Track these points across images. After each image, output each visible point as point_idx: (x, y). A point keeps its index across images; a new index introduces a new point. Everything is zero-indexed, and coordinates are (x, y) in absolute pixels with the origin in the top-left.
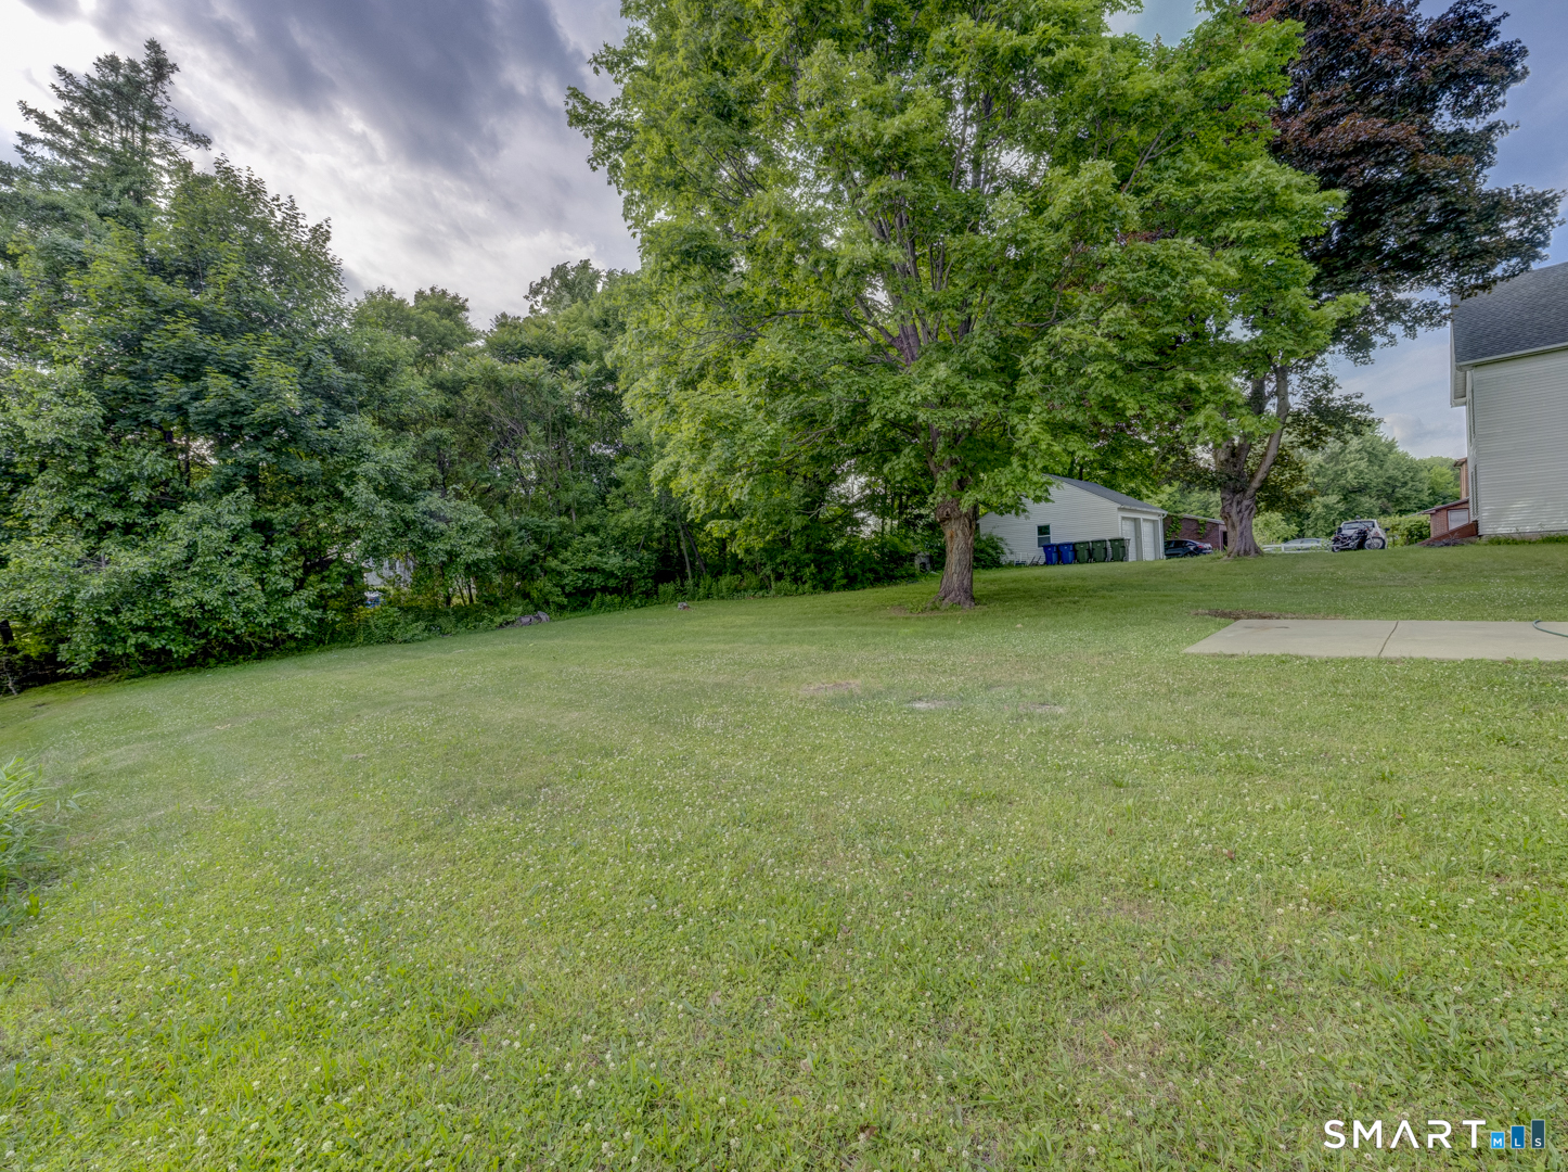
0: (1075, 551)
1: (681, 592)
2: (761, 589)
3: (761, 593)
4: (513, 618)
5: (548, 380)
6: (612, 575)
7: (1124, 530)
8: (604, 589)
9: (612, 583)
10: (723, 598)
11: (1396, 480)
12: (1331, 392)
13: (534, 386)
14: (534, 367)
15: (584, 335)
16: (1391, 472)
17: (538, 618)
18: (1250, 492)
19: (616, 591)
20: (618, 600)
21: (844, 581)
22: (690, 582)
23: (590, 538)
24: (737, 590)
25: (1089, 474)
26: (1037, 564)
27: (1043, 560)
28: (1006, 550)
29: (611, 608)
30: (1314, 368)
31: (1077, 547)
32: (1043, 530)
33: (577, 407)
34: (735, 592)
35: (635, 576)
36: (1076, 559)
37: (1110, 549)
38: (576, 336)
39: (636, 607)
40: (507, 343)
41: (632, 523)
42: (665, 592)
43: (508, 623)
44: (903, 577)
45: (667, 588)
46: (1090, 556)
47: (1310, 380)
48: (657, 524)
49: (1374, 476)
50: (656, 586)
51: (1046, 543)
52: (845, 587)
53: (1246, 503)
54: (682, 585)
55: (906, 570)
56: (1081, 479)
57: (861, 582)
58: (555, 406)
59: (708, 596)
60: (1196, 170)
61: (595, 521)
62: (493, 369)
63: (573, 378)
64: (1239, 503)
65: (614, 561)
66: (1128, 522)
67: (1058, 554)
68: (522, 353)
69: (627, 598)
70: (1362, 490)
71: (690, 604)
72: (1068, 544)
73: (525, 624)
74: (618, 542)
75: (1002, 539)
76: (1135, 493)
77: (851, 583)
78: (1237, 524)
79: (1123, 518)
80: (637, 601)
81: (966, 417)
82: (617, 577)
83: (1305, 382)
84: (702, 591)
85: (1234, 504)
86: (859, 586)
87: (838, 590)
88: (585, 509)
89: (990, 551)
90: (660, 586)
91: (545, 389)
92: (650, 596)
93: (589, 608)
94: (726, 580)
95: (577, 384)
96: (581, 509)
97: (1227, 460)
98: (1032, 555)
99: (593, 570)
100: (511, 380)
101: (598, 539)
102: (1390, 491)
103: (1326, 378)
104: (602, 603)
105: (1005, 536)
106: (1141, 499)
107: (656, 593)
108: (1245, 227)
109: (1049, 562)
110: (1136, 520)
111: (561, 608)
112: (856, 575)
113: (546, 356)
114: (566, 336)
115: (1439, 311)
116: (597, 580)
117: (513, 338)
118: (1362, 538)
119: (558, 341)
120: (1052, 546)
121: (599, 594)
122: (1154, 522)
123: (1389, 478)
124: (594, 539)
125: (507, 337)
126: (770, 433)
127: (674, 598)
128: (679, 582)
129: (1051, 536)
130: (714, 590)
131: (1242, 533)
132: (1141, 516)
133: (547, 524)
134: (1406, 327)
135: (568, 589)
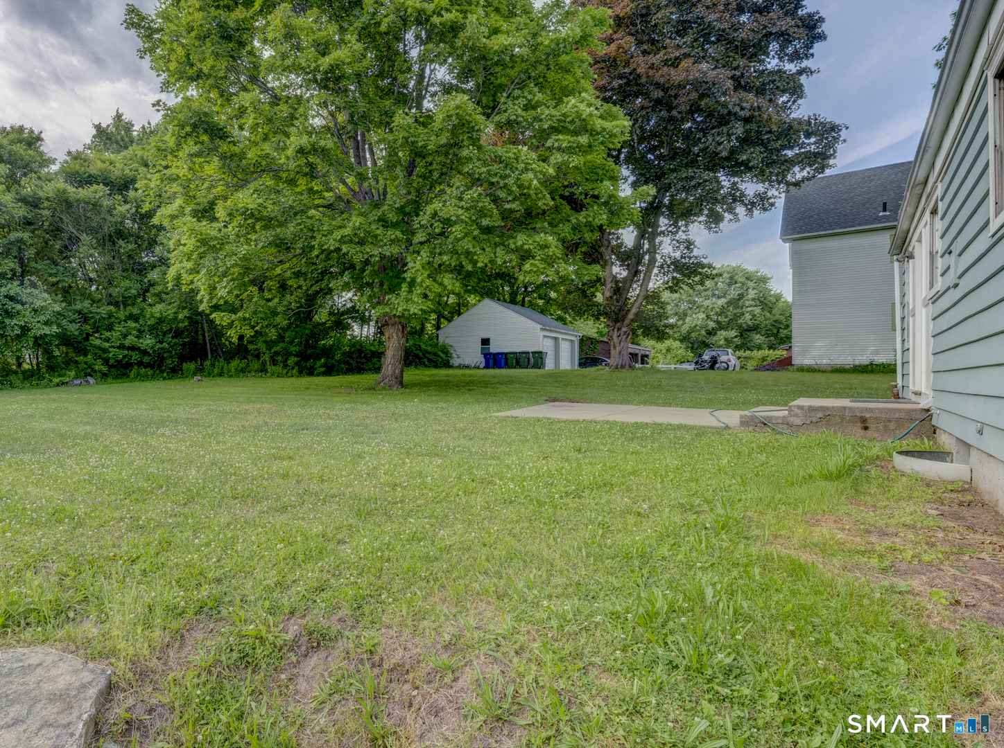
0: (506, 359)
1: (200, 370)
2: (261, 371)
3: (260, 374)
4: (68, 380)
5: (106, 203)
6: (145, 353)
7: (546, 346)
8: (140, 364)
9: (146, 359)
10: (231, 376)
11: (781, 323)
12: (692, 252)
13: (96, 206)
14: (96, 191)
15: (137, 171)
16: (778, 317)
17: (87, 381)
18: (627, 321)
19: (148, 365)
20: (150, 372)
21: (323, 369)
22: (208, 363)
23: (131, 324)
24: (243, 371)
25: (530, 301)
26: (478, 368)
27: (483, 365)
28: (454, 355)
29: (145, 378)
30: (680, 233)
31: (508, 356)
32: (485, 342)
33: (128, 223)
34: (242, 372)
35: (165, 355)
36: (507, 366)
37: (532, 360)
38: (131, 170)
39: (164, 379)
40: (77, 172)
41: (161, 314)
42: (188, 369)
43: (63, 383)
44: (370, 370)
45: (189, 366)
46: (518, 363)
47: (678, 241)
48: (181, 316)
49: (764, 318)
50: (181, 364)
51: (487, 352)
52: (324, 374)
53: (624, 329)
54: (202, 365)
55: (374, 364)
56: (523, 305)
57: (337, 370)
58: (111, 222)
59: (221, 375)
60: (536, 99)
61: (135, 311)
62: (65, 191)
63: (126, 202)
64: (619, 329)
65: (148, 342)
66: (549, 340)
67: (495, 360)
68: (89, 180)
69: (158, 372)
70: (755, 328)
71: (204, 379)
72: (502, 354)
73: (76, 385)
74: (153, 329)
75: (451, 346)
76: (561, 319)
77: (329, 371)
78: (617, 345)
79: (545, 336)
80: (165, 375)
81: (376, 252)
82: (150, 355)
83: (674, 242)
84: (216, 371)
85: (616, 330)
86: (335, 373)
87: (318, 375)
88: (129, 302)
89: (441, 354)
90: (184, 364)
91: (104, 209)
92: (175, 372)
93: (128, 377)
94: (235, 363)
95: (128, 206)
96: (126, 301)
97: (611, 297)
98: (475, 361)
99: (132, 348)
100: (78, 200)
101: (137, 325)
102: (775, 331)
103: (689, 242)
104: (138, 375)
105: (454, 345)
106: (565, 324)
107: (181, 370)
108: (564, 140)
109: (487, 366)
110: (556, 339)
111: (105, 375)
112: (333, 364)
113: (106, 184)
114: (123, 170)
115: (768, 199)
116: (135, 356)
117: (83, 169)
118: (714, 361)
119: (117, 173)
120: (490, 354)
121: (136, 367)
122: (572, 341)
123: (776, 321)
124: (134, 325)
125: (77, 168)
126: (243, 253)
127: (194, 374)
128: (199, 362)
129: (491, 346)
130: (225, 370)
131: (620, 352)
132: (560, 336)
133: (99, 310)
134: (747, 209)
135: (111, 362)
